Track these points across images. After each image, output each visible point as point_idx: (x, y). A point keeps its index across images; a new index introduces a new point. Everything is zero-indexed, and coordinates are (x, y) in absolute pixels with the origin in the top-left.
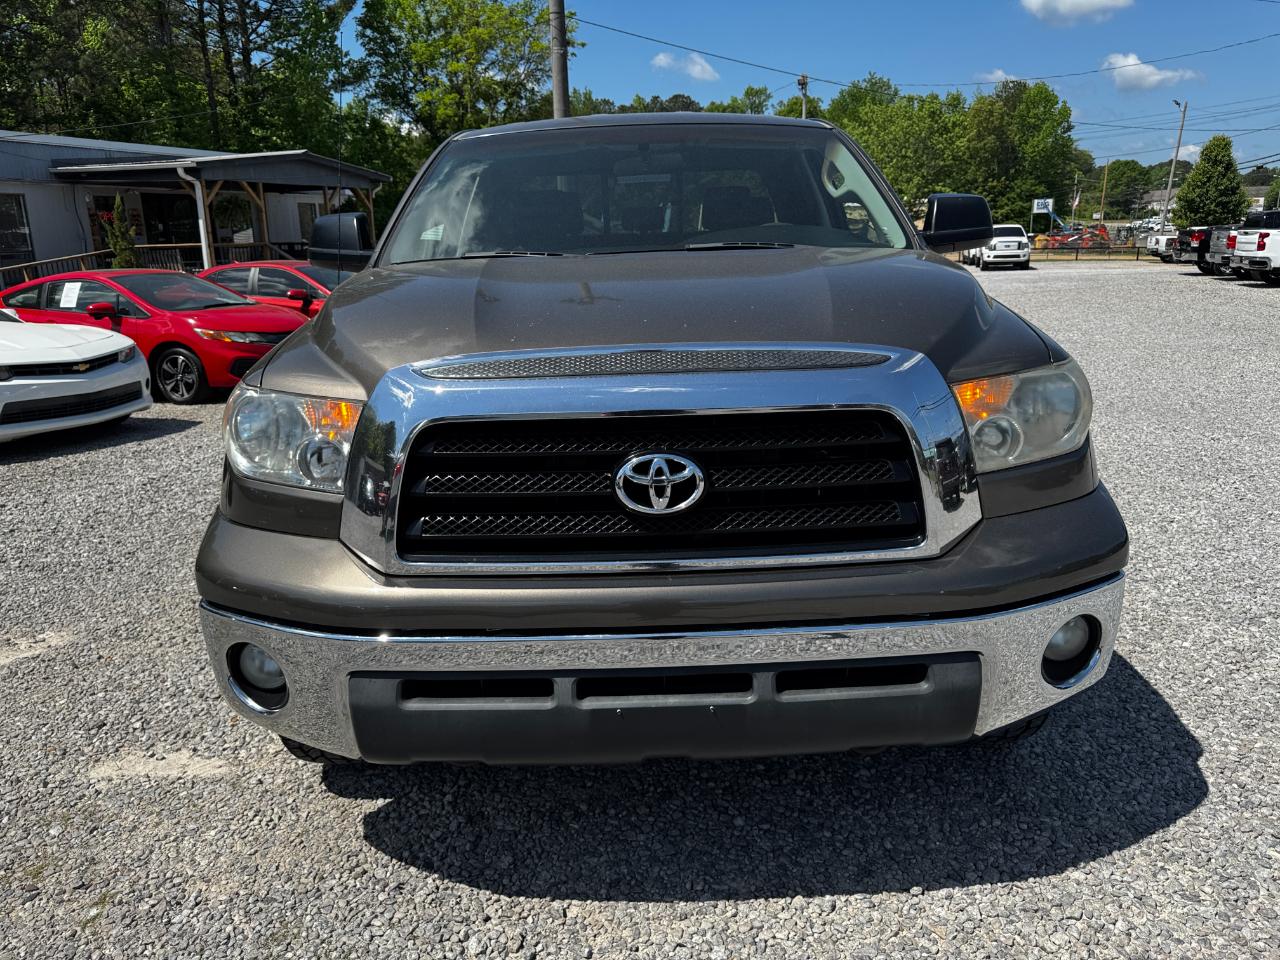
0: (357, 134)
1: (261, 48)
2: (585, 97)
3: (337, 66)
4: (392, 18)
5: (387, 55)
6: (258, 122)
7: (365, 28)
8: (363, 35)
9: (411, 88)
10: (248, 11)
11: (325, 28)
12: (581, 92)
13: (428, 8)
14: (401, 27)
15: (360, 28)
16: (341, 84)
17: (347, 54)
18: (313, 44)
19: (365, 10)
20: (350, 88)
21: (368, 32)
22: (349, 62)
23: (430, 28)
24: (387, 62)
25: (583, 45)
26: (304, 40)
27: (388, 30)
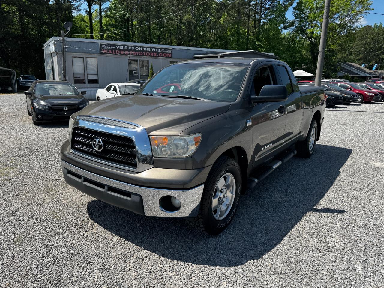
0: (287, 42)
1: (265, 19)
2: (379, 27)
3: (284, 23)
4: (305, 6)
5: (301, 18)
6: (259, 40)
7: (296, 10)
8: (295, 13)
9: (307, 28)
10: (263, 8)
11: (283, 12)
12: (378, 25)
13: (318, 2)
14: (307, 9)
15: (294, 10)
16: (285, 28)
17: (287, 19)
18: (278, 16)
19: (297, 5)
20: (288, 29)
21: (297, 12)
22: (288, 21)
23: (317, 8)
24: (301, 20)
25: (373, 9)
26: (276, 16)
27: (303, 10)
